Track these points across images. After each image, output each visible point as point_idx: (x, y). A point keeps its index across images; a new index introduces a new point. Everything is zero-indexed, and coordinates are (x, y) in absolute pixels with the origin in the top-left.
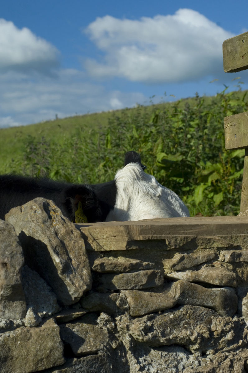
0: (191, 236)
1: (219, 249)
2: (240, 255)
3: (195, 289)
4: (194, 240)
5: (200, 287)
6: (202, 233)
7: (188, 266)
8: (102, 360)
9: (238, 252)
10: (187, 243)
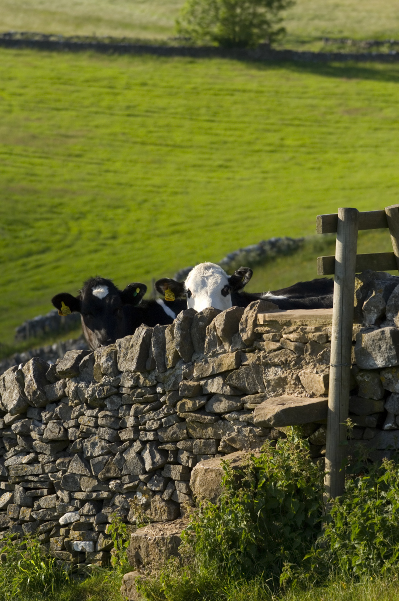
0: (288, 319)
1: (300, 326)
2: (306, 329)
3: (286, 342)
4: (289, 321)
5: (288, 341)
6: (293, 319)
7: (287, 332)
8: (250, 368)
9: (305, 327)
10: (287, 322)
